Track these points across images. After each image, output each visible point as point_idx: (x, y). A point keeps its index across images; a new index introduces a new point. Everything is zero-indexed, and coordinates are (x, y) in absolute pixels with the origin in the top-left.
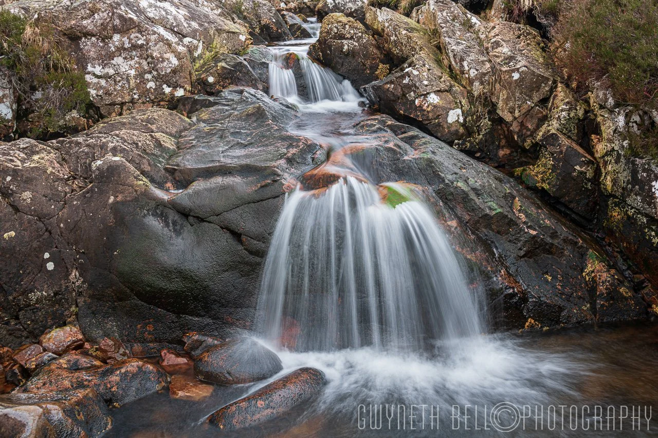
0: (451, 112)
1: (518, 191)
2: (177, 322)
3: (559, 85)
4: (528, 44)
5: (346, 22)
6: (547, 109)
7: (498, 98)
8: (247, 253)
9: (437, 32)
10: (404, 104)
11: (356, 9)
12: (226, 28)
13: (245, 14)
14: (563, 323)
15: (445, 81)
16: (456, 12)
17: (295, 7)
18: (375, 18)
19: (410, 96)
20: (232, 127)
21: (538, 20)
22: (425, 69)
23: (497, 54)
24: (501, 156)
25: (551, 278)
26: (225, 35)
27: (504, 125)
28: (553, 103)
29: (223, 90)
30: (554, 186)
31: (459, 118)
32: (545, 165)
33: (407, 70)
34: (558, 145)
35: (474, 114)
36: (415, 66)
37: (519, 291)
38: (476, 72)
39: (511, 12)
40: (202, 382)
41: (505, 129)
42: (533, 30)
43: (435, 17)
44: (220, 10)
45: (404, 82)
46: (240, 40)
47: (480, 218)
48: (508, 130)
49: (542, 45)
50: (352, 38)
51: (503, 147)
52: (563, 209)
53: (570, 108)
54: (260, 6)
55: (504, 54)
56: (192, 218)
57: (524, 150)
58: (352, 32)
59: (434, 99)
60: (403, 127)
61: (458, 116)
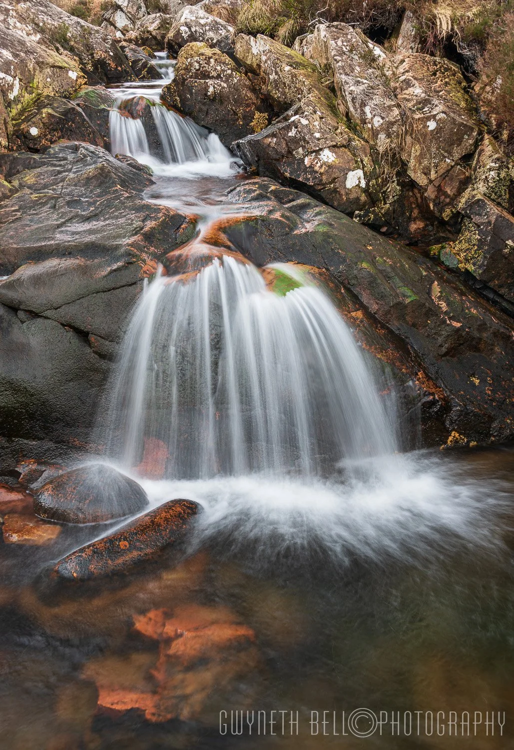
0: (351, 175)
1: (436, 273)
2: (7, 448)
3: (486, 136)
4: (446, 84)
5: (210, 55)
6: (470, 168)
7: (410, 155)
8: (96, 356)
9: (331, 68)
10: (290, 164)
11: (218, 41)
12: (50, 60)
13: (72, 43)
14: (494, 436)
15: (342, 134)
16: (354, 40)
17: (136, 38)
18: (249, 50)
19: (298, 153)
20: (68, 195)
21: (459, 51)
22: (316, 117)
23: (407, 97)
24: (412, 230)
25: (478, 381)
26: (48, 70)
27: (416, 191)
28: (478, 161)
29: (52, 146)
30: (480, 267)
31: (360, 182)
32: (469, 241)
33: (293, 119)
34: (486, 214)
35: (380, 176)
36: (303, 113)
37: (440, 398)
38: (381, 121)
39: (423, 41)
40: (45, 522)
41: (418, 195)
42: (453, 64)
43: (326, 47)
44: (39, 36)
45: (290, 134)
46: (70, 78)
47: (391, 307)
48: (421, 197)
49: (464, 84)
50: (218, 77)
51: (415, 220)
52: (491, 296)
53: (500, 166)
54: (91, 34)
55: (416, 96)
56: (22, 312)
57: (442, 223)
58: (219, 68)
59: (328, 156)
60: (291, 193)
61: (359, 178)
